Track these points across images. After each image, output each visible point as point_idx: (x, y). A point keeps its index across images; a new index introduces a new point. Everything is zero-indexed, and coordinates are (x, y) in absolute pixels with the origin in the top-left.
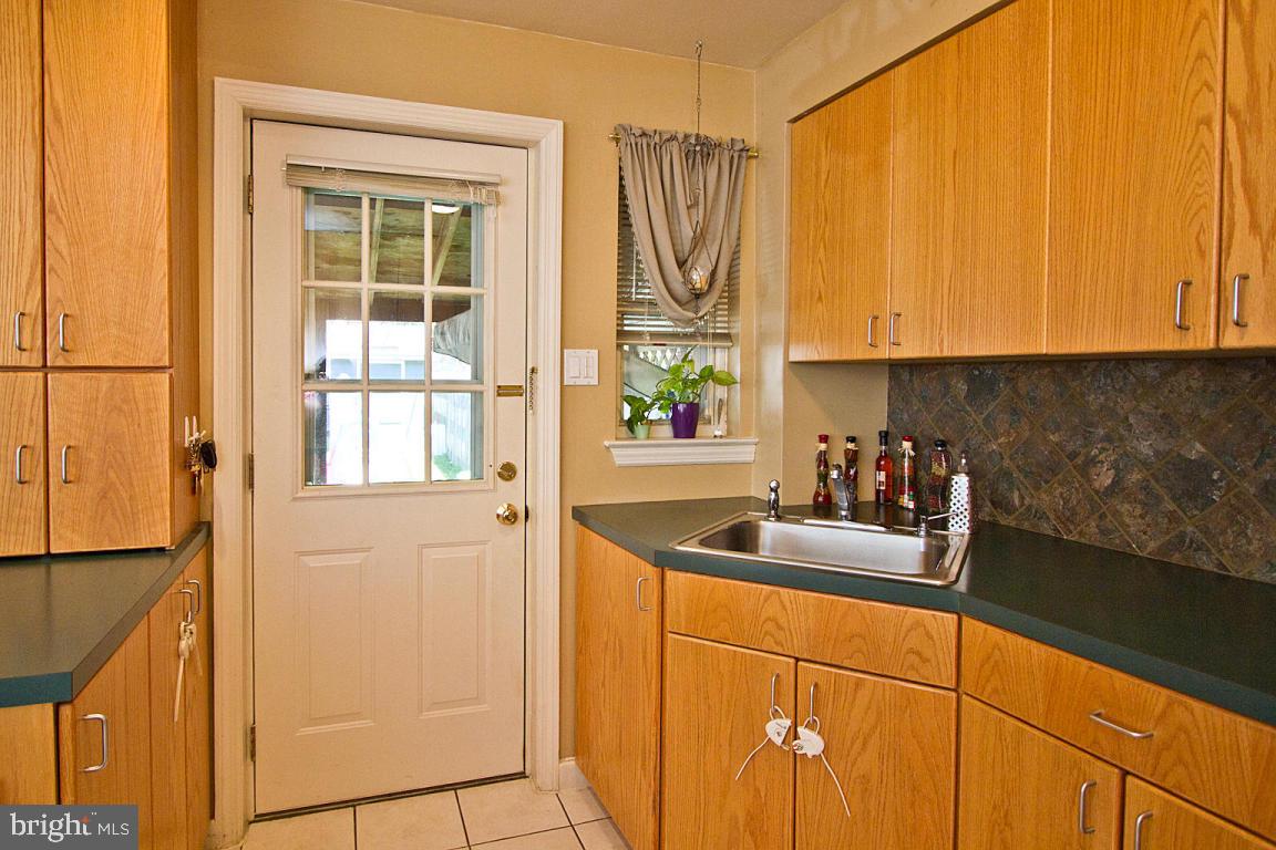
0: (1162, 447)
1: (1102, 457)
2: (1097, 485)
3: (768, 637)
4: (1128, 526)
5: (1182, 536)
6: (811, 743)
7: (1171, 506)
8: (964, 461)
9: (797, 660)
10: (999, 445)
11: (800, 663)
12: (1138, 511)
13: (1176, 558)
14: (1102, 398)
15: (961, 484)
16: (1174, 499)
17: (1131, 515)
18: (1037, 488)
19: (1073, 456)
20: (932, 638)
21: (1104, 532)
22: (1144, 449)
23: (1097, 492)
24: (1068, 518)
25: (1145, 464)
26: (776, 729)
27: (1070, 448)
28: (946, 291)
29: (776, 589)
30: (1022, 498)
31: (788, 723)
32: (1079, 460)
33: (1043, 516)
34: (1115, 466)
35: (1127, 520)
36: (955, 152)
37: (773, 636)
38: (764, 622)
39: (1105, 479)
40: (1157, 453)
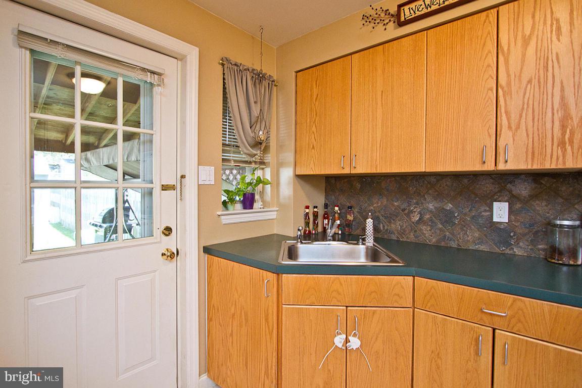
0: (437, 205)
1: (415, 210)
2: (413, 220)
3: (334, 299)
4: (425, 234)
5: (445, 236)
6: (355, 343)
7: (441, 226)
8: (370, 214)
9: (347, 307)
10: (374, 207)
11: (349, 308)
12: (429, 229)
13: (443, 244)
14: (415, 189)
15: (370, 222)
16: (442, 224)
17: (426, 230)
18: (390, 222)
19: (404, 210)
20: (403, 288)
21: (416, 237)
22: (431, 206)
23: (413, 223)
24: (402, 232)
25: (431, 212)
26: (339, 341)
27: (403, 207)
28: (378, 146)
29: (338, 276)
30: (384, 226)
31: (344, 336)
32: (406, 212)
33: (393, 233)
34: (420, 213)
35: (425, 232)
36: (382, 92)
37: (336, 298)
38: (332, 292)
39: (416, 218)
40: (435, 208)
